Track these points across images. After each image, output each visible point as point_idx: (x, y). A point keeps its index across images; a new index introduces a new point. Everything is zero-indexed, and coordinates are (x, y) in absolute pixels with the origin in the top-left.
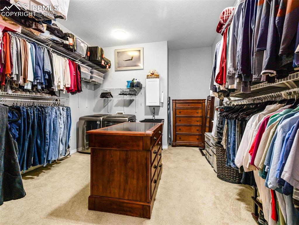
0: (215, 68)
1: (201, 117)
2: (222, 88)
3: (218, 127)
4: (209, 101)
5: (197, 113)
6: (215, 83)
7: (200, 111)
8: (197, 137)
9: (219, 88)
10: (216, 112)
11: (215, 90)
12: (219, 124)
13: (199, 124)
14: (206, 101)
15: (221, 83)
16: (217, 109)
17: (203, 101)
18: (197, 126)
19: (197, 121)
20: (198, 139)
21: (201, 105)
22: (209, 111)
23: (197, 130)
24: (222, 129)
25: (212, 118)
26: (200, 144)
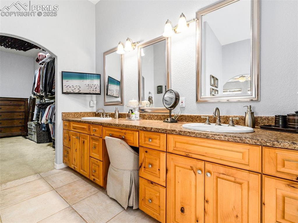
0: (34, 83)
1: (23, 112)
2: (38, 94)
3: (37, 114)
4: (31, 100)
5: (20, 109)
6: (34, 92)
7: (23, 107)
8: (20, 128)
9: (37, 94)
10: (36, 106)
11: (34, 94)
12: (38, 113)
13: (21, 117)
14: (29, 100)
15: (38, 92)
16: (37, 105)
17: (26, 100)
18: (20, 119)
19: (20, 115)
20: (21, 130)
21: (24, 102)
22: (31, 107)
23: (20, 123)
24: (39, 115)
25: (33, 111)
26: (22, 133)
